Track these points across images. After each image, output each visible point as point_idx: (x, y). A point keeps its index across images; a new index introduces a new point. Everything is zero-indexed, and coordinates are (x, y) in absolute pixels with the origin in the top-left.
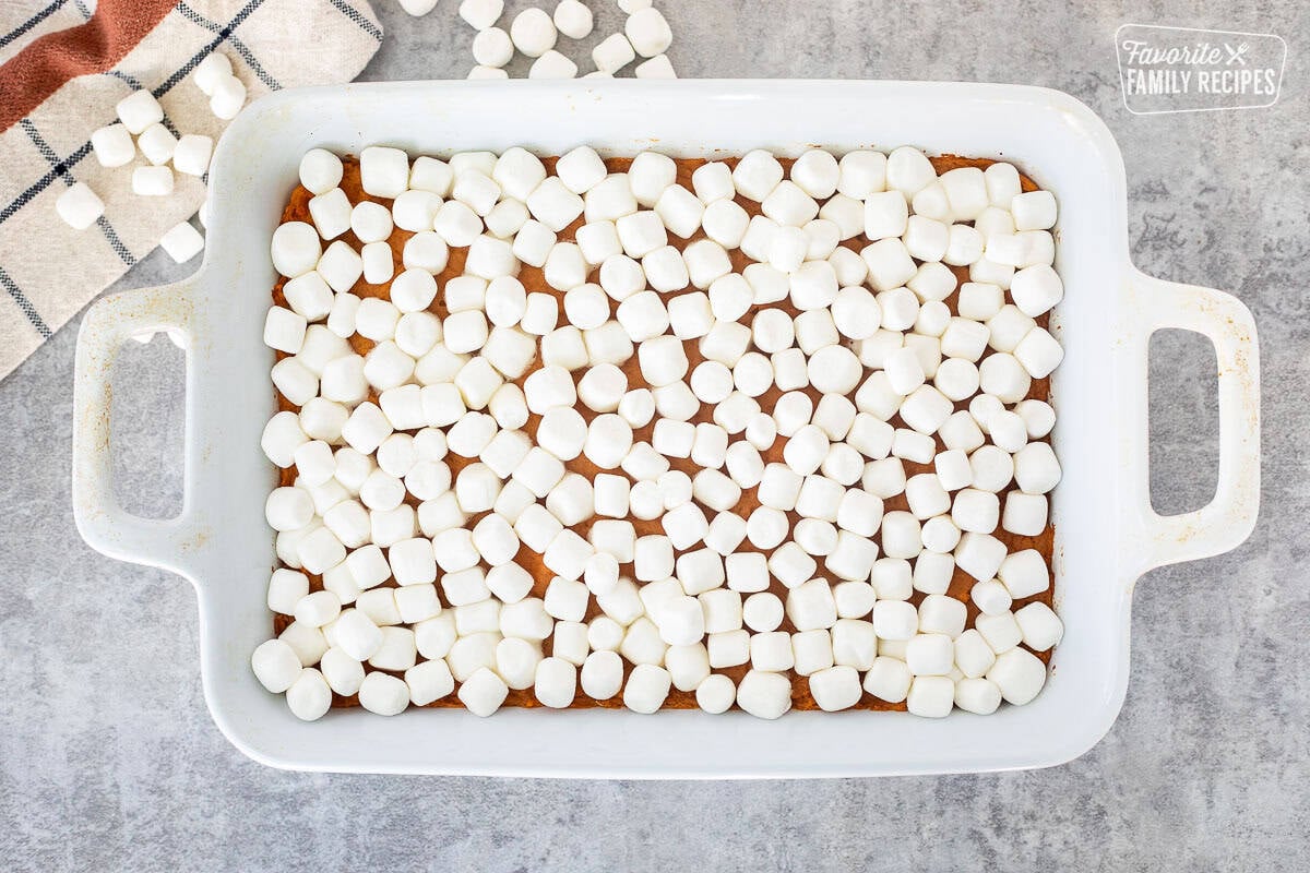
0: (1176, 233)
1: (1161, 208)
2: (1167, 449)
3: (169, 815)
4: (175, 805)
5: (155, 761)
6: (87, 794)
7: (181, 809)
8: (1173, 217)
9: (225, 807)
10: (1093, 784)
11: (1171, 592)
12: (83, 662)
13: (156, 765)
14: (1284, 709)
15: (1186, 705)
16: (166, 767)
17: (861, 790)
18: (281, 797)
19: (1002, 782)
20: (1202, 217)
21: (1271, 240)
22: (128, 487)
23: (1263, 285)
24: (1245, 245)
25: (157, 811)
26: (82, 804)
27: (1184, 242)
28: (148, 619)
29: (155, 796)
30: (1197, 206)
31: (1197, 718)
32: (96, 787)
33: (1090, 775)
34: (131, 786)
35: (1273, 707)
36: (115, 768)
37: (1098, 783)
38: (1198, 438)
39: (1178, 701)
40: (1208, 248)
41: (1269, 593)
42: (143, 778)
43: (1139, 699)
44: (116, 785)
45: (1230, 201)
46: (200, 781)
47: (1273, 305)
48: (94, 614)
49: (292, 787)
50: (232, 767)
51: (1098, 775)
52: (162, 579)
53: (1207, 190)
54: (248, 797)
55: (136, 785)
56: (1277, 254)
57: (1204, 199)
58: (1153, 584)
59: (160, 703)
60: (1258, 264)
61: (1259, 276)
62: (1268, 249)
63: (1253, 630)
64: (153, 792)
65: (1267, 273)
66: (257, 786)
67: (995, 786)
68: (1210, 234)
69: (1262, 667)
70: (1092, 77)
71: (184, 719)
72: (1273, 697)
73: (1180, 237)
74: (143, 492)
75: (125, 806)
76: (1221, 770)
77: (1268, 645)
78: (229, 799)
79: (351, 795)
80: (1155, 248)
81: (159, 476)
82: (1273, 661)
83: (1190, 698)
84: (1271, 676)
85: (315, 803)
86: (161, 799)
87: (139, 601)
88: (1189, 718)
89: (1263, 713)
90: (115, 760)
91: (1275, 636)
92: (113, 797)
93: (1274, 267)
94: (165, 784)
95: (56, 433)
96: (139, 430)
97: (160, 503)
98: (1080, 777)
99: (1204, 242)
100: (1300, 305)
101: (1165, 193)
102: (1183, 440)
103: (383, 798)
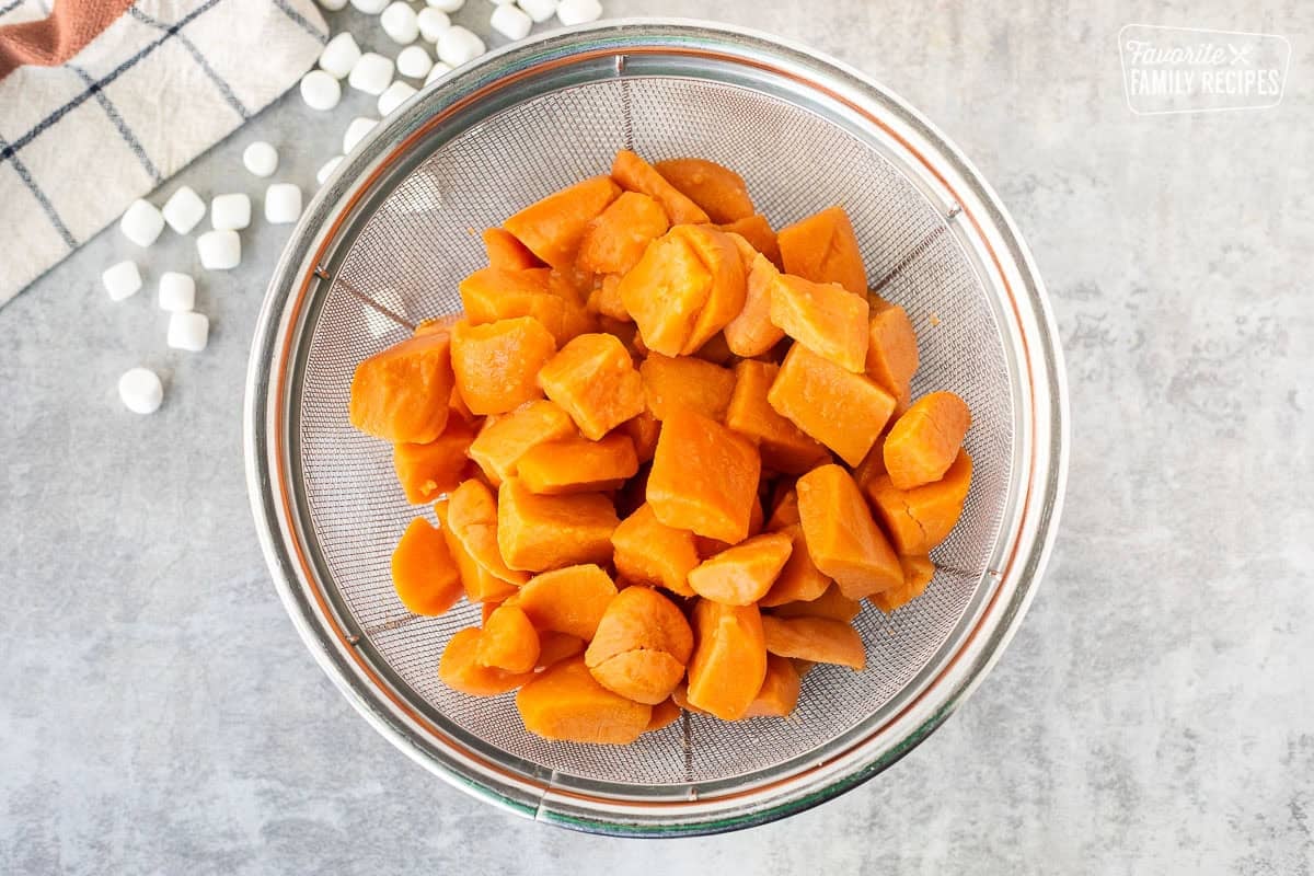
0: (1107, 332)
1: (1093, 307)
2: (1095, 541)
3: (108, 869)
4: (113, 859)
5: (95, 816)
6: (28, 846)
7: (119, 865)
8: (1104, 317)
9: (162, 864)
10: (1014, 867)
11: (1095, 680)
12: (30, 716)
13: (96, 821)
14: (1203, 798)
15: (1107, 791)
16: (107, 823)
17: (786, 866)
18: (218, 856)
19: (924, 863)
20: (1133, 317)
21: (1199, 341)
22: (81, 548)
23: (1191, 384)
24: (1175, 346)
25: (94, 866)
26: (22, 856)
27: (1115, 340)
28: (96, 677)
29: (95, 850)
30: (1128, 306)
31: (1117, 804)
32: (37, 840)
33: (1012, 857)
34: (71, 840)
35: (1192, 796)
36: (57, 822)
37: (1019, 866)
38: (1123, 530)
39: (1099, 787)
40: (1138, 346)
41: (1190, 683)
42: (84, 833)
43: (1061, 784)
44: (56, 839)
45: (1161, 302)
46: (139, 838)
47: (1200, 403)
48: (42, 670)
49: (229, 846)
50: (173, 825)
51: (1019, 858)
52: (110, 638)
53: (1139, 291)
54: (185, 855)
55: (76, 840)
56: (1204, 354)
57: (1136, 299)
58: (1077, 673)
59: (103, 759)
60: (1187, 363)
61: (1186, 375)
62: (1196, 349)
63: (1173, 720)
64: (93, 847)
65: (1195, 372)
66: (194, 844)
67: (917, 866)
68: (1140, 334)
69: (1183, 757)
70: (1029, 180)
71: (126, 775)
72: (1192, 786)
73: (1112, 335)
74: (95, 552)
75: (65, 860)
76: (1140, 857)
77: (1189, 735)
78: (167, 855)
79: (288, 856)
80: (1086, 346)
81: (111, 537)
82: (1193, 750)
83: (1111, 785)
84: (1190, 765)
85: (251, 862)
86: (100, 853)
87: (86, 658)
88: (1109, 804)
89: (1183, 801)
90: (57, 814)
91: (1196, 727)
92: (53, 851)
93: (1203, 367)
94: (105, 839)
95: (12, 492)
96: (94, 492)
97: (111, 564)
98: (1001, 859)
99: (1134, 339)
100: (1226, 405)
101: (1097, 292)
102: (1111, 532)
103: (318, 860)
